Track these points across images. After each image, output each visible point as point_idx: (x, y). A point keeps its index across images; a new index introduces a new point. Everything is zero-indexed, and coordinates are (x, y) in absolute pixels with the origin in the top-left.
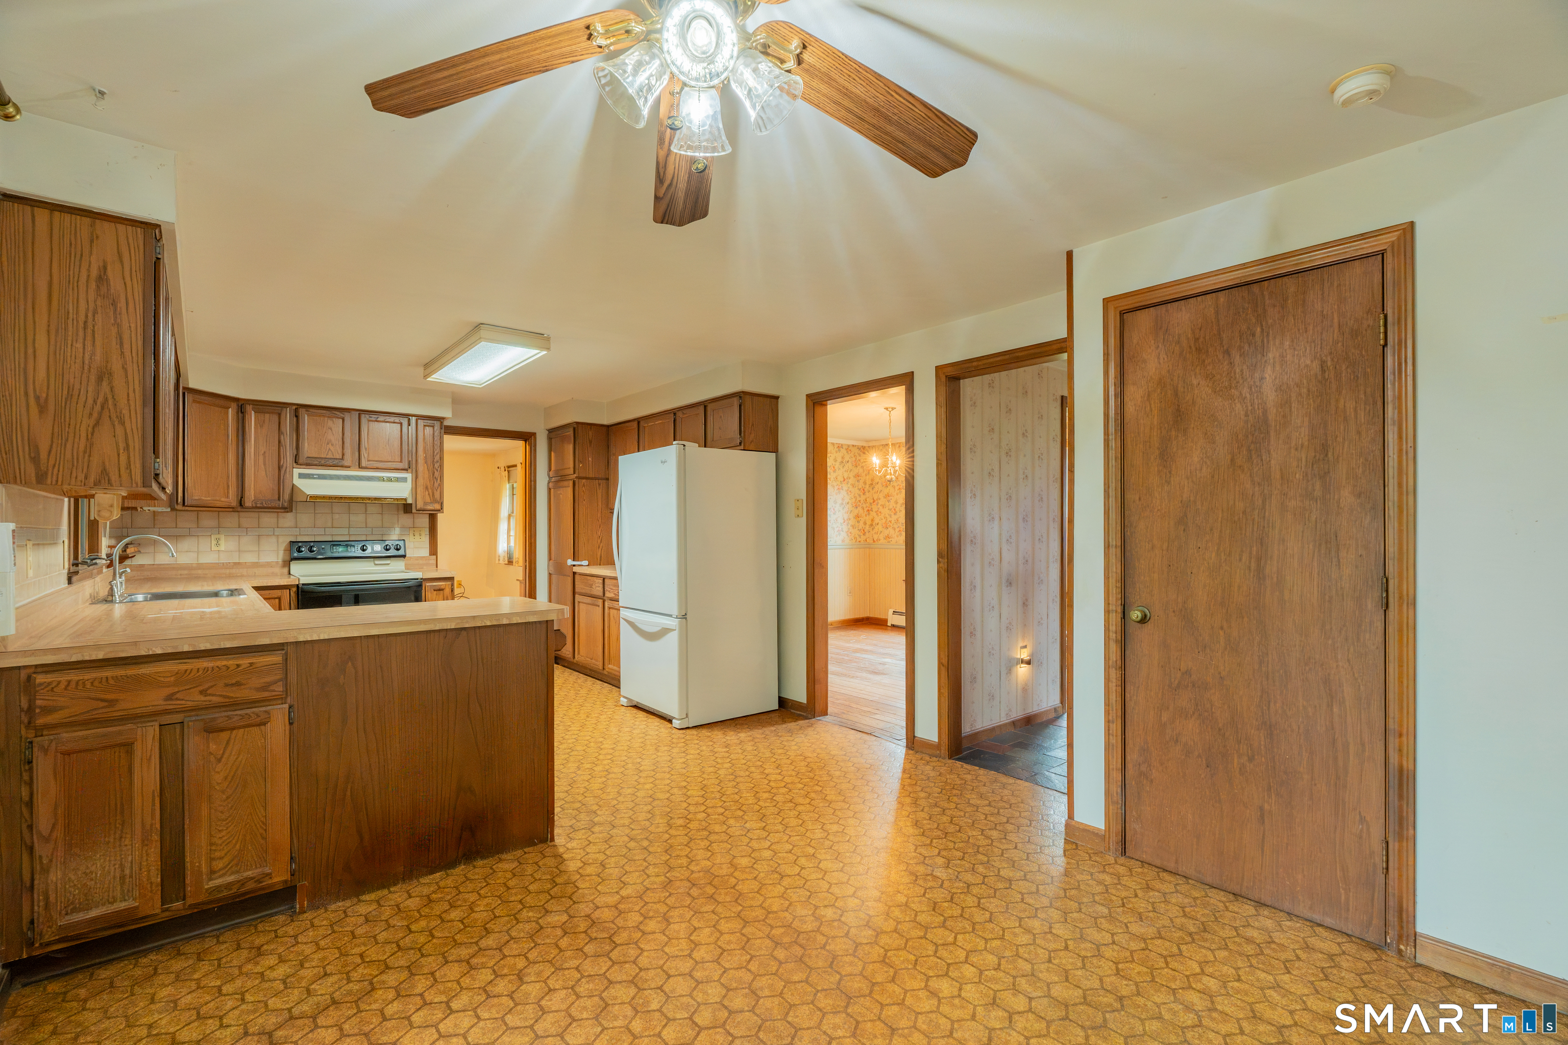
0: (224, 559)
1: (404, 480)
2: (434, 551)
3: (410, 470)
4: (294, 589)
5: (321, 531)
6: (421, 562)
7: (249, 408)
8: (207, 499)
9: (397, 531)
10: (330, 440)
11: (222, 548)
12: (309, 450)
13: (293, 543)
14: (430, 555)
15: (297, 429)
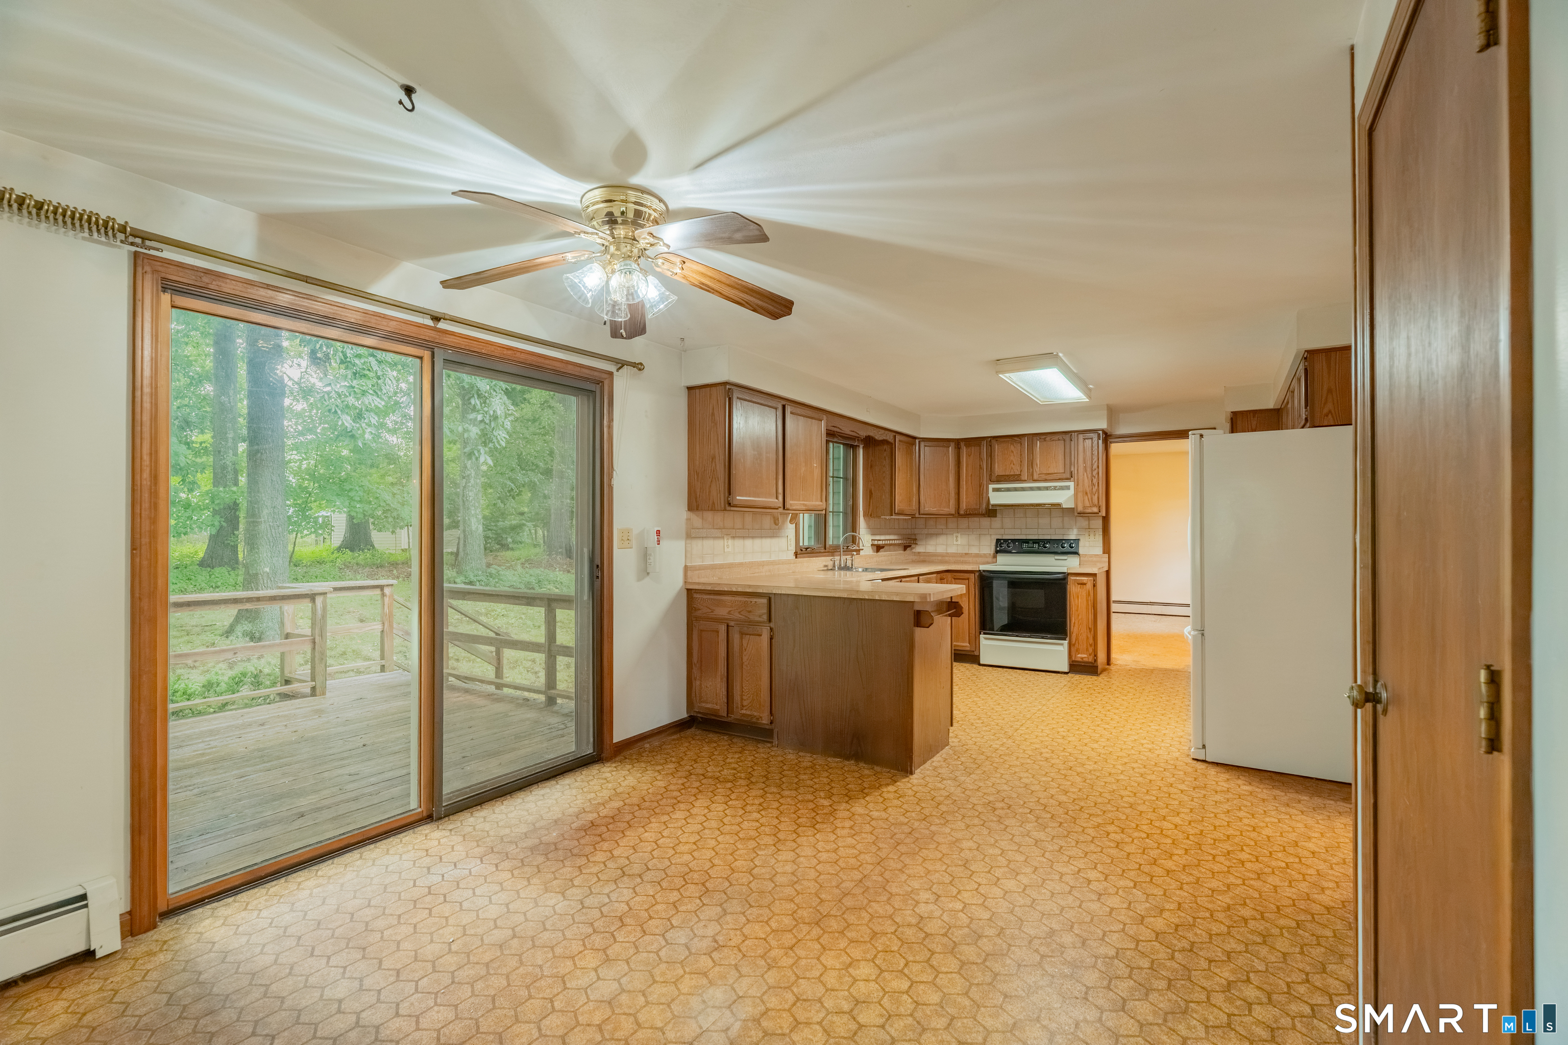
0: (961, 550)
1: (1068, 488)
2: (1107, 549)
3: (1072, 479)
4: (977, 574)
5: (1018, 531)
6: (1095, 559)
7: (962, 444)
8: (934, 510)
9: (1075, 531)
10: (1012, 461)
11: (959, 543)
12: (999, 470)
13: (998, 540)
14: (1104, 553)
15: (991, 455)
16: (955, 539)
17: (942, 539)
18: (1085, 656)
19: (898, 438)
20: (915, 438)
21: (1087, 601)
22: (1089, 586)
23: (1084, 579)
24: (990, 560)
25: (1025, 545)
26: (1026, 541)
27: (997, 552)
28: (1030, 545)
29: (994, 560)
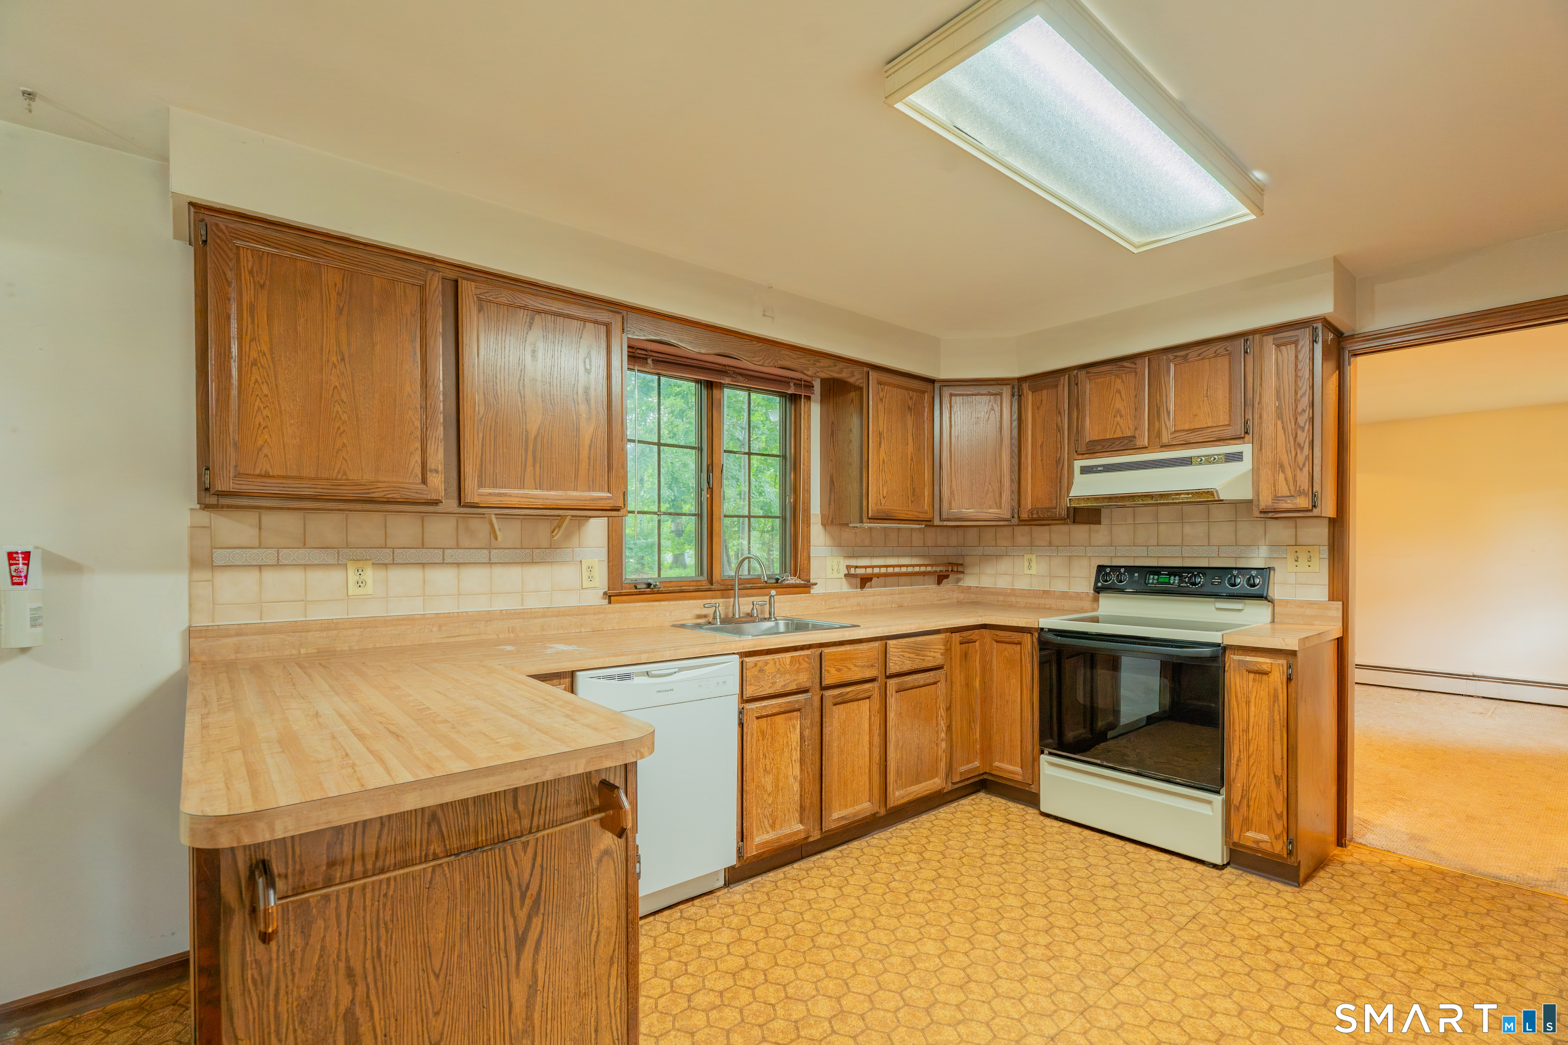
0: (1035, 585)
1: (1240, 457)
2: (1340, 588)
6: (1309, 612)
7: (1026, 388)
8: (969, 511)
9: (1263, 550)
10: (1118, 411)
11: (1033, 571)
12: (1092, 431)
13: (1101, 568)
14: (1332, 598)
15: (1076, 404)
16: (1026, 564)
17: (1004, 565)
18: (1265, 837)
19: (873, 375)
20: (932, 381)
21: (1272, 711)
22: (1277, 677)
23: (1264, 662)
24: (1087, 604)
25: (1152, 579)
26: (1156, 571)
27: (1098, 590)
28: (1163, 579)
29: (1095, 606)
